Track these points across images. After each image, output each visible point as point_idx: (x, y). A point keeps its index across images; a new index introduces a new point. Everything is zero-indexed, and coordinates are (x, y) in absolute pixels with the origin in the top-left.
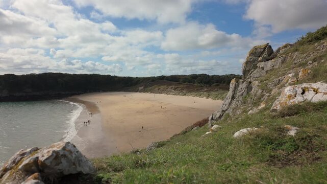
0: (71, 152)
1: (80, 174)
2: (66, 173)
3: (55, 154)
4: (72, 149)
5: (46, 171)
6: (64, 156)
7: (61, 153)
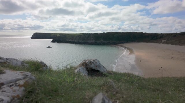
0: (96, 63)
1: (98, 71)
2: (93, 69)
3: (90, 62)
4: (97, 62)
5: (88, 66)
6: (93, 63)
7: (92, 62)
